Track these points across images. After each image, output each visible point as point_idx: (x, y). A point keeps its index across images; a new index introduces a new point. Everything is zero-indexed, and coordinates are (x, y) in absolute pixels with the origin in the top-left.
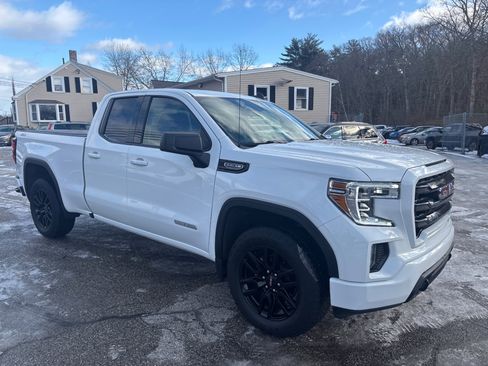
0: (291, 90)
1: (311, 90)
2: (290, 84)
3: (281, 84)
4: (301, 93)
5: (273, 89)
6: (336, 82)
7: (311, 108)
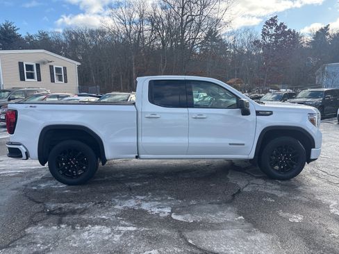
0: (51, 67)
1: (65, 68)
2: (51, 64)
3: (44, 63)
4: (58, 70)
5: (38, 66)
6: (79, 64)
7: (66, 82)
